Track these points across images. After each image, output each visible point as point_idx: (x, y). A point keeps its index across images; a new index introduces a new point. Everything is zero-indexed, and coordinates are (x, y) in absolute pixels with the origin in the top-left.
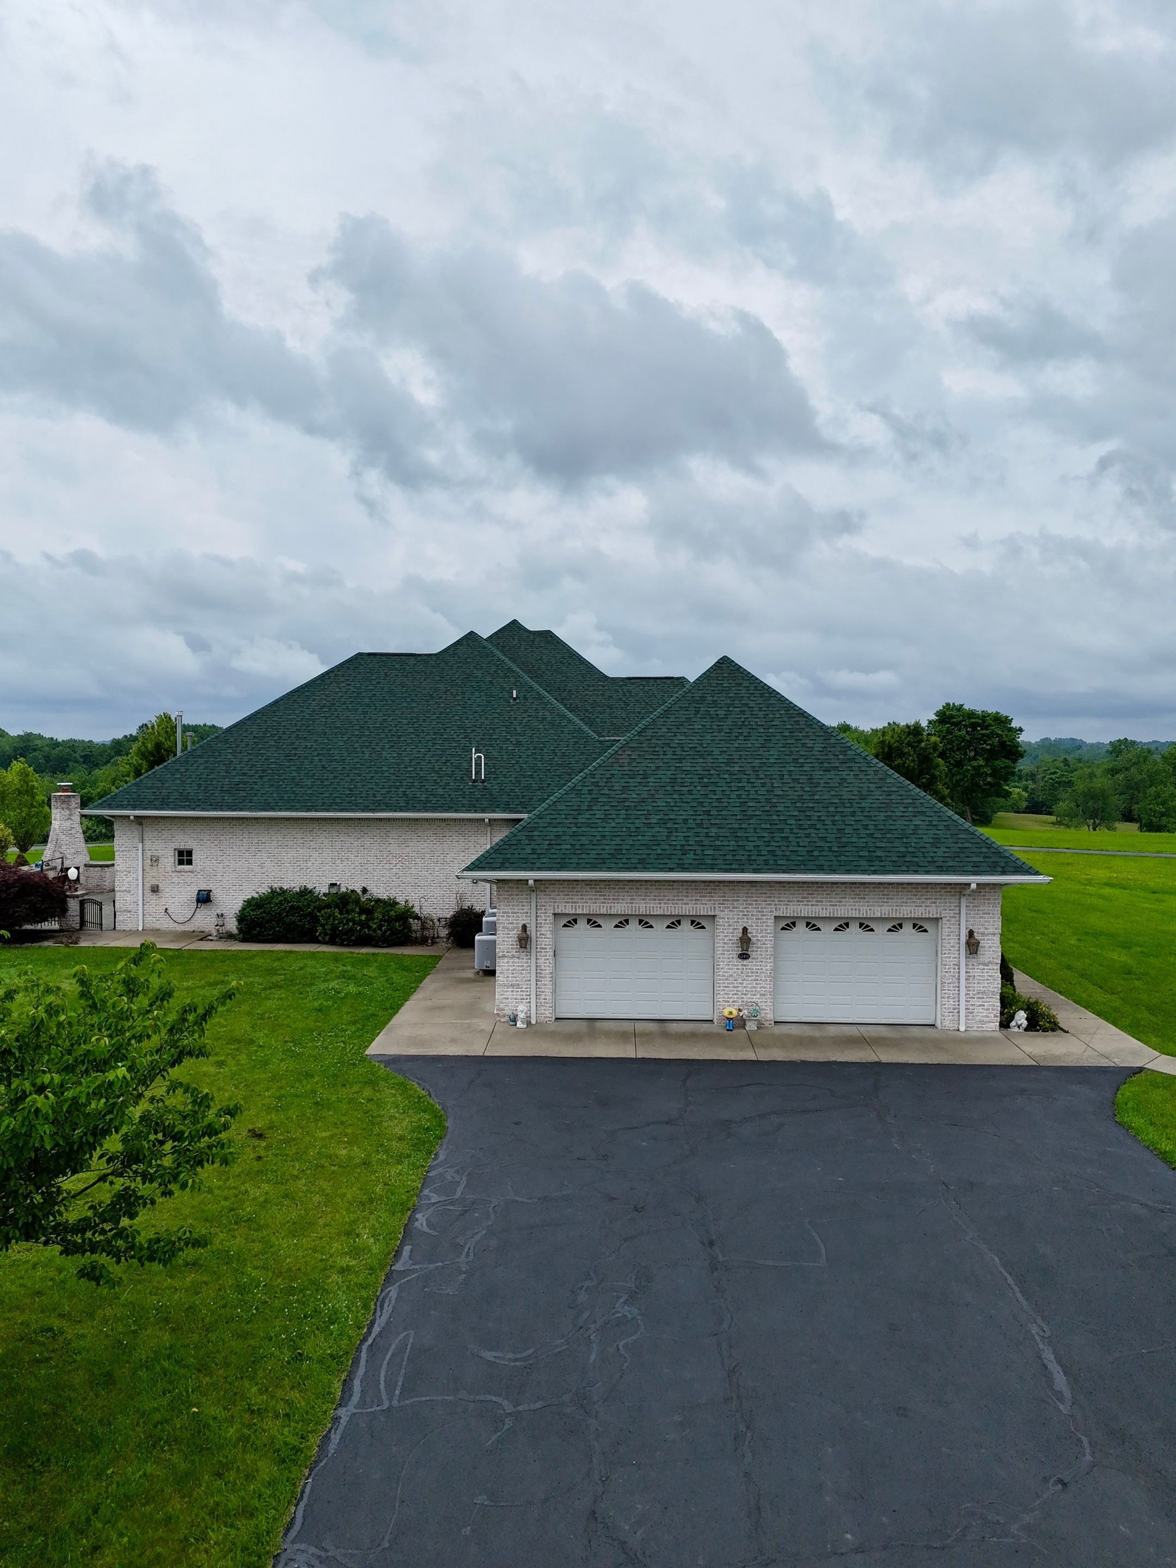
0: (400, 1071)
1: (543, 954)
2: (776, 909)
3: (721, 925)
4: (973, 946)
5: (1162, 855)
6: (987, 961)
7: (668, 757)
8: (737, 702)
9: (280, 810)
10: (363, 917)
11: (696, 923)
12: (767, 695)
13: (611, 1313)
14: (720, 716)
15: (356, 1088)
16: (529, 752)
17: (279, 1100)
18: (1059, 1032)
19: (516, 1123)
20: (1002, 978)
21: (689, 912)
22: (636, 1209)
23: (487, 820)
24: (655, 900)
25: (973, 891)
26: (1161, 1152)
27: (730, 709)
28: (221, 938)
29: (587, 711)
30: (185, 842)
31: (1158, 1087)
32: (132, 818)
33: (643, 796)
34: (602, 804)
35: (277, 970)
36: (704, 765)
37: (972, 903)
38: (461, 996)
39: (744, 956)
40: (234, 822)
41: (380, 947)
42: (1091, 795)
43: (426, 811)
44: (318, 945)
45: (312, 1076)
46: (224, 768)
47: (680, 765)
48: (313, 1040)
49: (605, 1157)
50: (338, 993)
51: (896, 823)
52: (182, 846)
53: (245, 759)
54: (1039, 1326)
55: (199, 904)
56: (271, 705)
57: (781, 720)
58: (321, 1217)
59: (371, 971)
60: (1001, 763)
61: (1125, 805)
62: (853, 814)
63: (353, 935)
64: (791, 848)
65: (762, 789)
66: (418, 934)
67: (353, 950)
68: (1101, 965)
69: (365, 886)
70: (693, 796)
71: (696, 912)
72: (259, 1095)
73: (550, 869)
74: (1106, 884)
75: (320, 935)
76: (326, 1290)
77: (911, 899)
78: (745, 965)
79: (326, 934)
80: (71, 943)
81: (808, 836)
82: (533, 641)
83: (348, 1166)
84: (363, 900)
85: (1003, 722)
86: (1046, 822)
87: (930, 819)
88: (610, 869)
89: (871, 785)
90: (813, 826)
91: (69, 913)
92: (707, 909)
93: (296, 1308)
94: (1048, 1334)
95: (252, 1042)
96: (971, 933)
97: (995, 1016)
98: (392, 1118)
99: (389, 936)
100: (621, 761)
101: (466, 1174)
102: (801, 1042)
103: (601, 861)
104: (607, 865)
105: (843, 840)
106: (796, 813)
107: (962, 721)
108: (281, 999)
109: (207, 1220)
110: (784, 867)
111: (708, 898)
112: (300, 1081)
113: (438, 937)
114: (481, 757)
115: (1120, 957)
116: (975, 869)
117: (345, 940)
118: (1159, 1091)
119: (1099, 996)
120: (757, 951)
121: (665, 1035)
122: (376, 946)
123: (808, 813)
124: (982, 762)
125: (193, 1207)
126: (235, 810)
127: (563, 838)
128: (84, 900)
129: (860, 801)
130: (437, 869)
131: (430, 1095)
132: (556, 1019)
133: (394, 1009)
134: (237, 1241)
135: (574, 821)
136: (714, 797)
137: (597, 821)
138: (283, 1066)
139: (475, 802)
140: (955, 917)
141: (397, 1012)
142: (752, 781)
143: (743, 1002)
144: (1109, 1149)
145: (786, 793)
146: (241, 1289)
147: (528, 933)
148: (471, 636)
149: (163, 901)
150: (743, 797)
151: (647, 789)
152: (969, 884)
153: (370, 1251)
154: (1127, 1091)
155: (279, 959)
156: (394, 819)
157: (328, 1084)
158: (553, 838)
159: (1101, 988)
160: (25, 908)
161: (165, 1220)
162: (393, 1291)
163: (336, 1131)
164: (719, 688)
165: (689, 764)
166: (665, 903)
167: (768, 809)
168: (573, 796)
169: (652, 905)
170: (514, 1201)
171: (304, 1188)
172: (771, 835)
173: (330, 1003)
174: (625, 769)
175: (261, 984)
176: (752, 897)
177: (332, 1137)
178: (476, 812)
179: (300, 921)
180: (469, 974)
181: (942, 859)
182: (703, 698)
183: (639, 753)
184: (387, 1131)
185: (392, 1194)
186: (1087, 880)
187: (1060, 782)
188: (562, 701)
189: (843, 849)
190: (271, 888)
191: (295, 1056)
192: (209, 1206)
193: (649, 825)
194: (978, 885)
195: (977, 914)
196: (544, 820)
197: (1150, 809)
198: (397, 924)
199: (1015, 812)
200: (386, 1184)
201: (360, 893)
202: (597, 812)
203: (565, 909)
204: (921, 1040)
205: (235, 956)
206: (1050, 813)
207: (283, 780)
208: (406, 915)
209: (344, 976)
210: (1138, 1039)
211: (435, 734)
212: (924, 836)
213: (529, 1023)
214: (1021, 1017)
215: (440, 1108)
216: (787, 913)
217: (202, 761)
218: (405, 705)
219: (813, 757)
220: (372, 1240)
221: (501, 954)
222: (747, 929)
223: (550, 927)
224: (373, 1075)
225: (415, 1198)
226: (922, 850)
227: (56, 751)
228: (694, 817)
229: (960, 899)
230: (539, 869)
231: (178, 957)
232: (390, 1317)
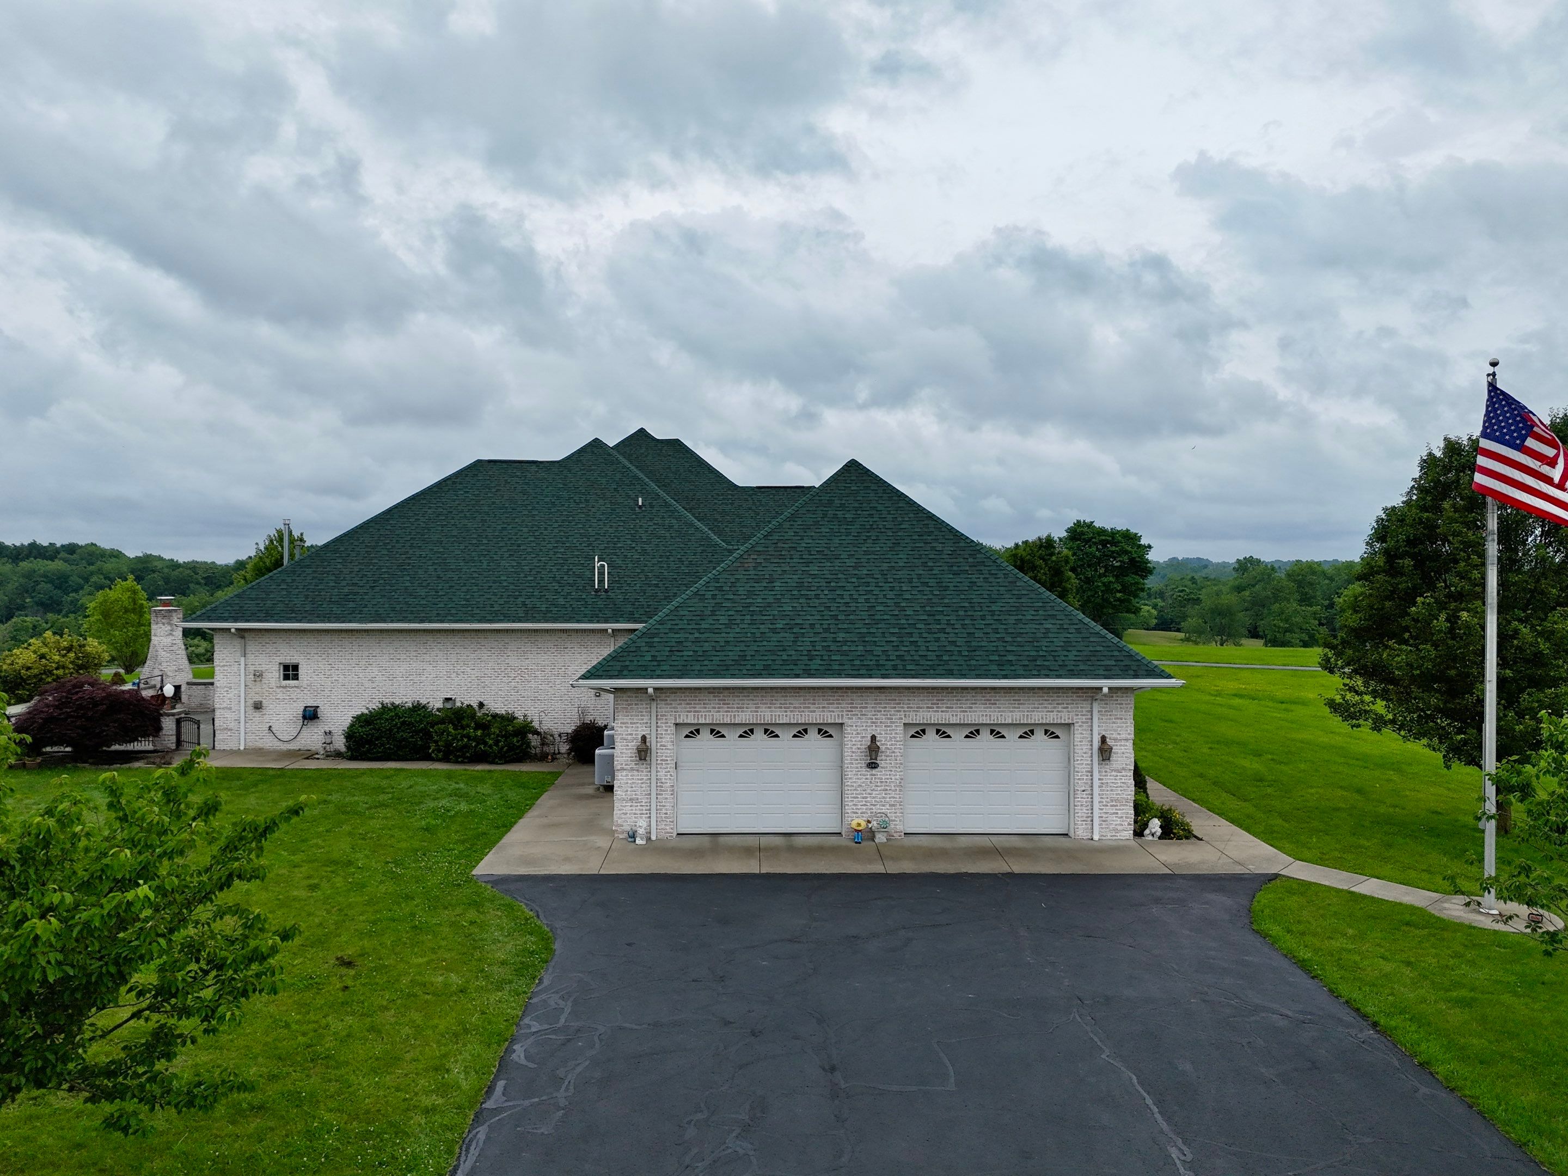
0: (506, 891)
1: (664, 766)
2: (905, 716)
3: (849, 734)
4: (1105, 752)
5: (1287, 668)
6: (1120, 767)
7: (794, 560)
8: (864, 505)
9: (392, 622)
10: (479, 733)
11: (823, 732)
12: (896, 498)
13: (722, 1148)
14: (849, 520)
15: (458, 910)
16: (655, 561)
17: (373, 924)
18: (1193, 840)
19: (629, 945)
20: (1135, 786)
21: (816, 720)
22: (753, 1034)
23: (610, 631)
24: (781, 708)
25: (1105, 695)
26: (1299, 961)
27: (859, 512)
28: (328, 756)
29: (716, 520)
30: (291, 657)
31: (1294, 894)
32: (233, 630)
33: (768, 601)
34: (726, 609)
35: (385, 788)
36: (832, 568)
37: (1104, 708)
38: (580, 812)
39: (873, 765)
40: (343, 635)
41: (497, 764)
42: (1219, 612)
43: (547, 621)
44: (431, 762)
45: (413, 899)
46: (334, 578)
47: (807, 569)
48: (416, 861)
49: (722, 979)
50: (448, 811)
51: (1027, 626)
52: (289, 660)
53: (356, 569)
54: (1180, 1149)
55: (306, 721)
56: (384, 513)
57: (910, 523)
58: (409, 1051)
59: (485, 789)
60: (1130, 579)
61: (1251, 621)
62: (983, 618)
63: (468, 752)
64: (920, 653)
65: (891, 593)
66: (538, 750)
67: (467, 767)
68: (1234, 773)
69: (482, 700)
70: (821, 601)
71: (824, 720)
72: (353, 919)
73: (670, 677)
74: (1235, 695)
75: (433, 751)
76: (406, 1133)
77: (1042, 704)
78: (874, 775)
79: (439, 751)
80: (164, 764)
81: (938, 640)
82: (661, 450)
83: (442, 994)
84: (479, 714)
85: (1132, 539)
86: (1175, 639)
87: (1061, 622)
88: (733, 676)
89: (1000, 588)
90: (943, 631)
91: (164, 732)
92: (835, 716)
93: (371, 1155)
94: (1189, 1157)
95: (350, 863)
96: (1103, 739)
97: (1129, 824)
98: (495, 941)
99: (506, 752)
100: (746, 565)
101: (572, 999)
102: (931, 854)
103: (725, 668)
104: (731, 672)
105: (973, 644)
106: (926, 617)
107: (1092, 538)
108: (386, 818)
109: (280, 1058)
110: (913, 672)
111: (835, 706)
112: (399, 904)
113: (559, 753)
114: (603, 566)
115: (1251, 765)
116: (1106, 673)
117: (459, 757)
118: (1295, 898)
119: (1233, 804)
120: (886, 760)
121: (791, 849)
122: (492, 762)
123: (937, 617)
124: (1111, 579)
125: (266, 1044)
126: (343, 622)
127: (685, 644)
128: (181, 718)
129: (989, 604)
130: (558, 682)
131: (538, 916)
132: (678, 834)
133: (506, 826)
134: (312, 1080)
135: (697, 627)
136: (841, 601)
137: (720, 626)
138: (382, 888)
139: (597, 612)
140: (1087, 723)
141: (509, 830)
142: (880, 584)
143: (871, 813)
144: (1247, 958)
145: (915, 597)
146: (311, 1135)
147: (648, 744)
148: (596, 443)
149: (267, 719)
150: (871, 601)
151: (773, 593)
152: (1101, 689)
153: (459, 1087)
154: (1264, 898)
155: (388, 777)
156: (513, 631)
157: (429, 908)
158: (674, 644)
159: (1234, 795)
160: (114, 727)
161: (233, 1059)
162: (482, 1132)
163: (434, 957)
164: (846, 491)
165: (817, 568)
166: (791, 711)
167: (897, 613)
168: (696, 601)
169: (777, 714)
170: (620, 1028)
171: (393, 1020)
172: (900, 639)
173: (439, 822)
174: (750, 573)
175: (366, 803)
176: (881, 704)
177: (428, 963)
178: (598, 622)
179: (412, 737)
180: (590, 790)
181: (1074, 663)
182: (831, 502)
183: (765, 557)
184: (489, 956)
185: (489, 1023)
186: (1217, 691)
187: (1189, 600)
188: (690, 510)
189: (974, 653)
190: (382, 704)
191: (395, 877)
192: (284, 1043)
193: (774, 631)
194: (1110, 689)
195: (1110, 719)
196: (665, 626)
197: (1275, 625)
198: (515, 740)
199: (1145, 629)
200: (483, 1013)
201: (477, 708)
202: (721, 617)
203: (687, 718)
204: (1053, 850)
205: (341, 774)
206: (1178, 630)
207: (395, 591)
208: (525, 729)
209: (457, 794)
210: (1272, 846)
211: (557, 542)
212: (1055, 640)
213: (649, 839)
214: (1155, 825)
215: (548, 930)
216: (916, 719)
217: (309, 571)
218: (526, 513)
219: (942, 560)
220: (462, 1076)
221: (619, 767)
222: (875, 737)
223: (671, 738)
224: (479, 896)
225: (515, 1027)
226: (1053, 653)
227: (176, 573)
228: (821, 622)
229: (1092, 704)
230: (659, 677)
231: (279, 776)
232: (476, 1162)
